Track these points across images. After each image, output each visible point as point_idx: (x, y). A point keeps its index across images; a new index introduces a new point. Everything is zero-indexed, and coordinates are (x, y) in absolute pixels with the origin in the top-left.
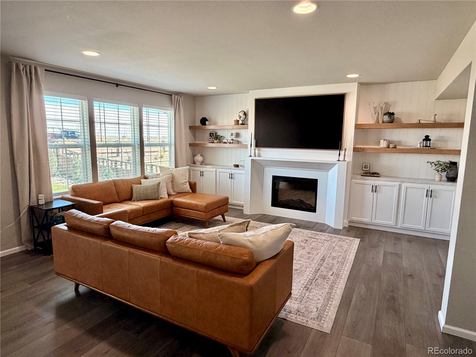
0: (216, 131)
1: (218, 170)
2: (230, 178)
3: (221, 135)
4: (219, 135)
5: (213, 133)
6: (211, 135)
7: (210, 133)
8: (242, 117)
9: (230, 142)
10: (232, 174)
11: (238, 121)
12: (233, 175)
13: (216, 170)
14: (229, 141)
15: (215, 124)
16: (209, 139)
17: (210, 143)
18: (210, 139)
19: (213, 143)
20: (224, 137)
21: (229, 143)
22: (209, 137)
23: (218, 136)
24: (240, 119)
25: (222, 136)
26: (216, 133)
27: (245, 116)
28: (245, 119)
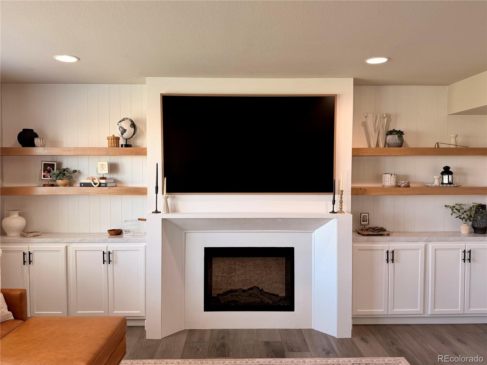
0: (59, 160)
1: (72, 247)
2: (104, 261)
3: (73, 169)
4: (67, 168)
5: (54, 164)
6: (48, 168)
7: (44, 164)
8: (127, 132)
9: (100, 184)
10: (109, 253)
11: (118, 139)
12: (113, 253)
13: (66, 247)
14: (96, 181)
15: (55, 144)
16: (42, 178)
17: (44, 186)
18: (44, 177)
19: (52, 185)
20: (79, 172)
21: (98, 185)
22: (43, 174)
23: (64, 170)
24: (122, 134)
25: (75, 171)
26: (59, 165)
27: (133, 129)
28: (133, 135)
